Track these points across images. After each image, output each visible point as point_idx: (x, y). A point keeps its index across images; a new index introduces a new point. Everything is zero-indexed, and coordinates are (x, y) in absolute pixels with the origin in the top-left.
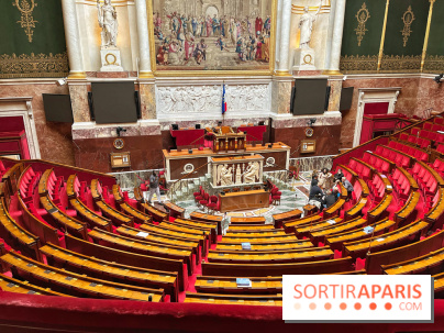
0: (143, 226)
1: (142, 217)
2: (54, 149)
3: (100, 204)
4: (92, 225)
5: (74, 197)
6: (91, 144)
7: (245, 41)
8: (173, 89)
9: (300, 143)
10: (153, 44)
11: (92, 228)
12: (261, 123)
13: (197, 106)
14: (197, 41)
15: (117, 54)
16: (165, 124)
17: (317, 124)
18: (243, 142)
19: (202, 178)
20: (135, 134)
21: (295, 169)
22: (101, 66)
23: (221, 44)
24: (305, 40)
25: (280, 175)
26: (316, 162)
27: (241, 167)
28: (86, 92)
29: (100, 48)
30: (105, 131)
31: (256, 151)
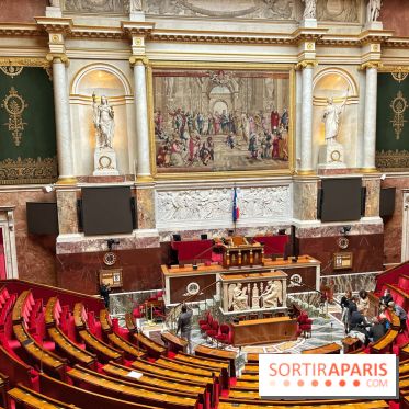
0: (136, 364)
1: (135, 352)
2: (34, 265)
3: (84, 334)
4: (72, 361)
5: (53, 325)
6: (77, 260)
7: (259, 138)
8: (175, 194)
9: (332, 257)
10: (153, 145)
11: (72, 366)
12: (282, 232)
13: (203, 213)
14: (204, 140)
15: (113, 156)
16: (164, 234)
17: (353, 233)
18: (260, 256)
19: (209, 302)
20: (129, 247)
21: (328, 290)
22: (93, 170)
23: (231, 141)
24: (331, 133)
25: (309, 297)
26: (355, 281)
27: (259, 287)
28: (75, 200)
29: (93, 150)
30: (94, 244)
31: (276, 266)
